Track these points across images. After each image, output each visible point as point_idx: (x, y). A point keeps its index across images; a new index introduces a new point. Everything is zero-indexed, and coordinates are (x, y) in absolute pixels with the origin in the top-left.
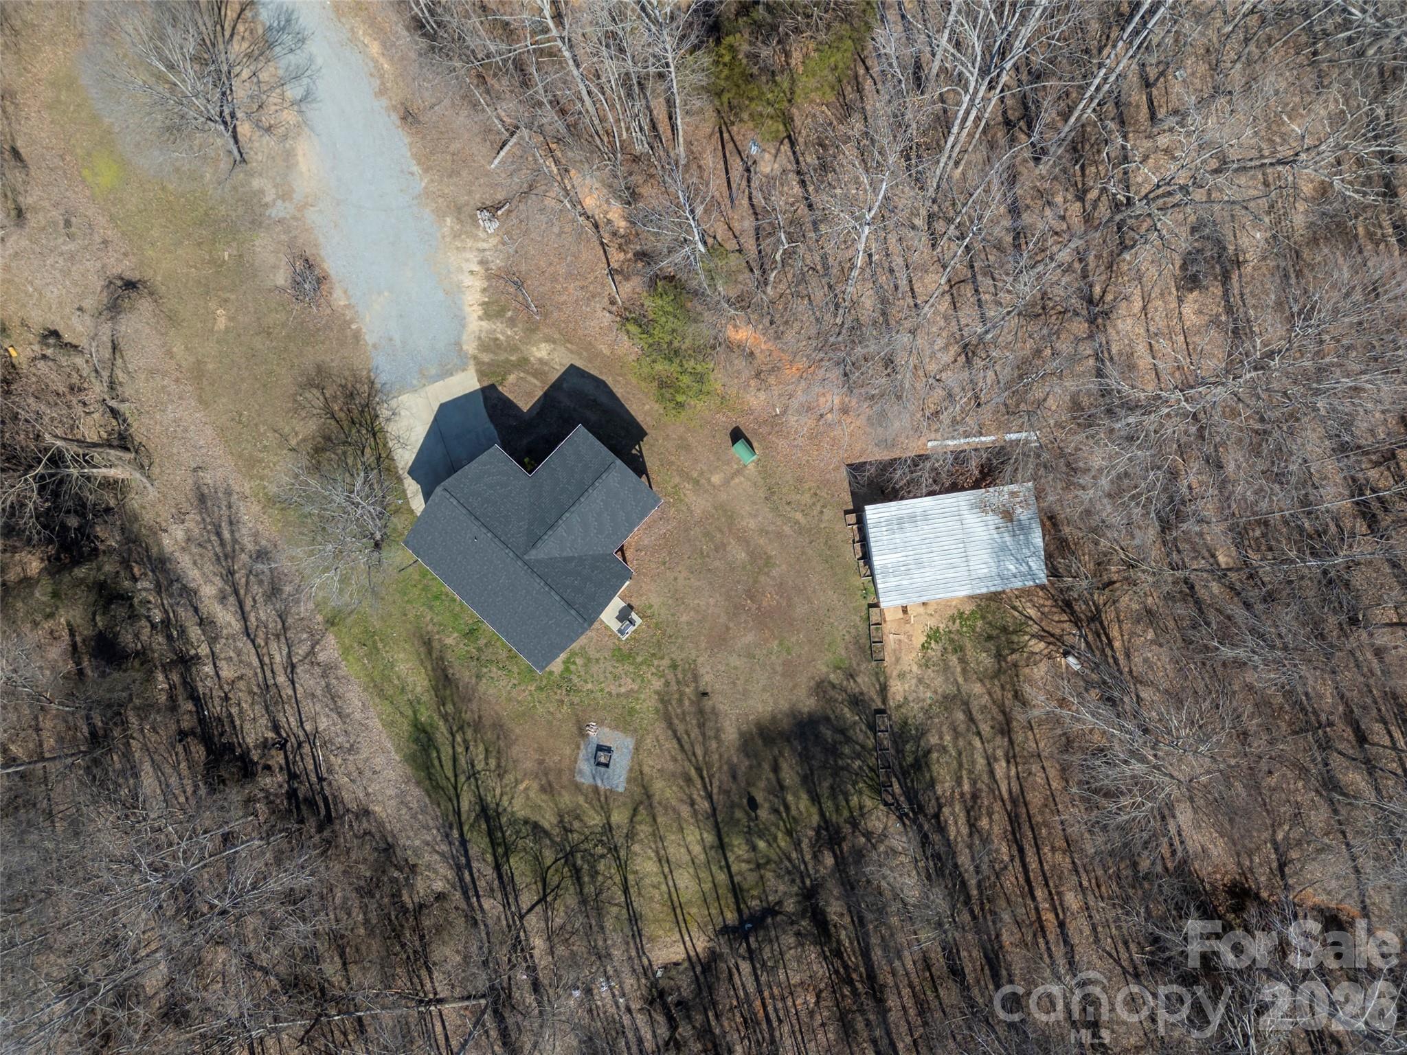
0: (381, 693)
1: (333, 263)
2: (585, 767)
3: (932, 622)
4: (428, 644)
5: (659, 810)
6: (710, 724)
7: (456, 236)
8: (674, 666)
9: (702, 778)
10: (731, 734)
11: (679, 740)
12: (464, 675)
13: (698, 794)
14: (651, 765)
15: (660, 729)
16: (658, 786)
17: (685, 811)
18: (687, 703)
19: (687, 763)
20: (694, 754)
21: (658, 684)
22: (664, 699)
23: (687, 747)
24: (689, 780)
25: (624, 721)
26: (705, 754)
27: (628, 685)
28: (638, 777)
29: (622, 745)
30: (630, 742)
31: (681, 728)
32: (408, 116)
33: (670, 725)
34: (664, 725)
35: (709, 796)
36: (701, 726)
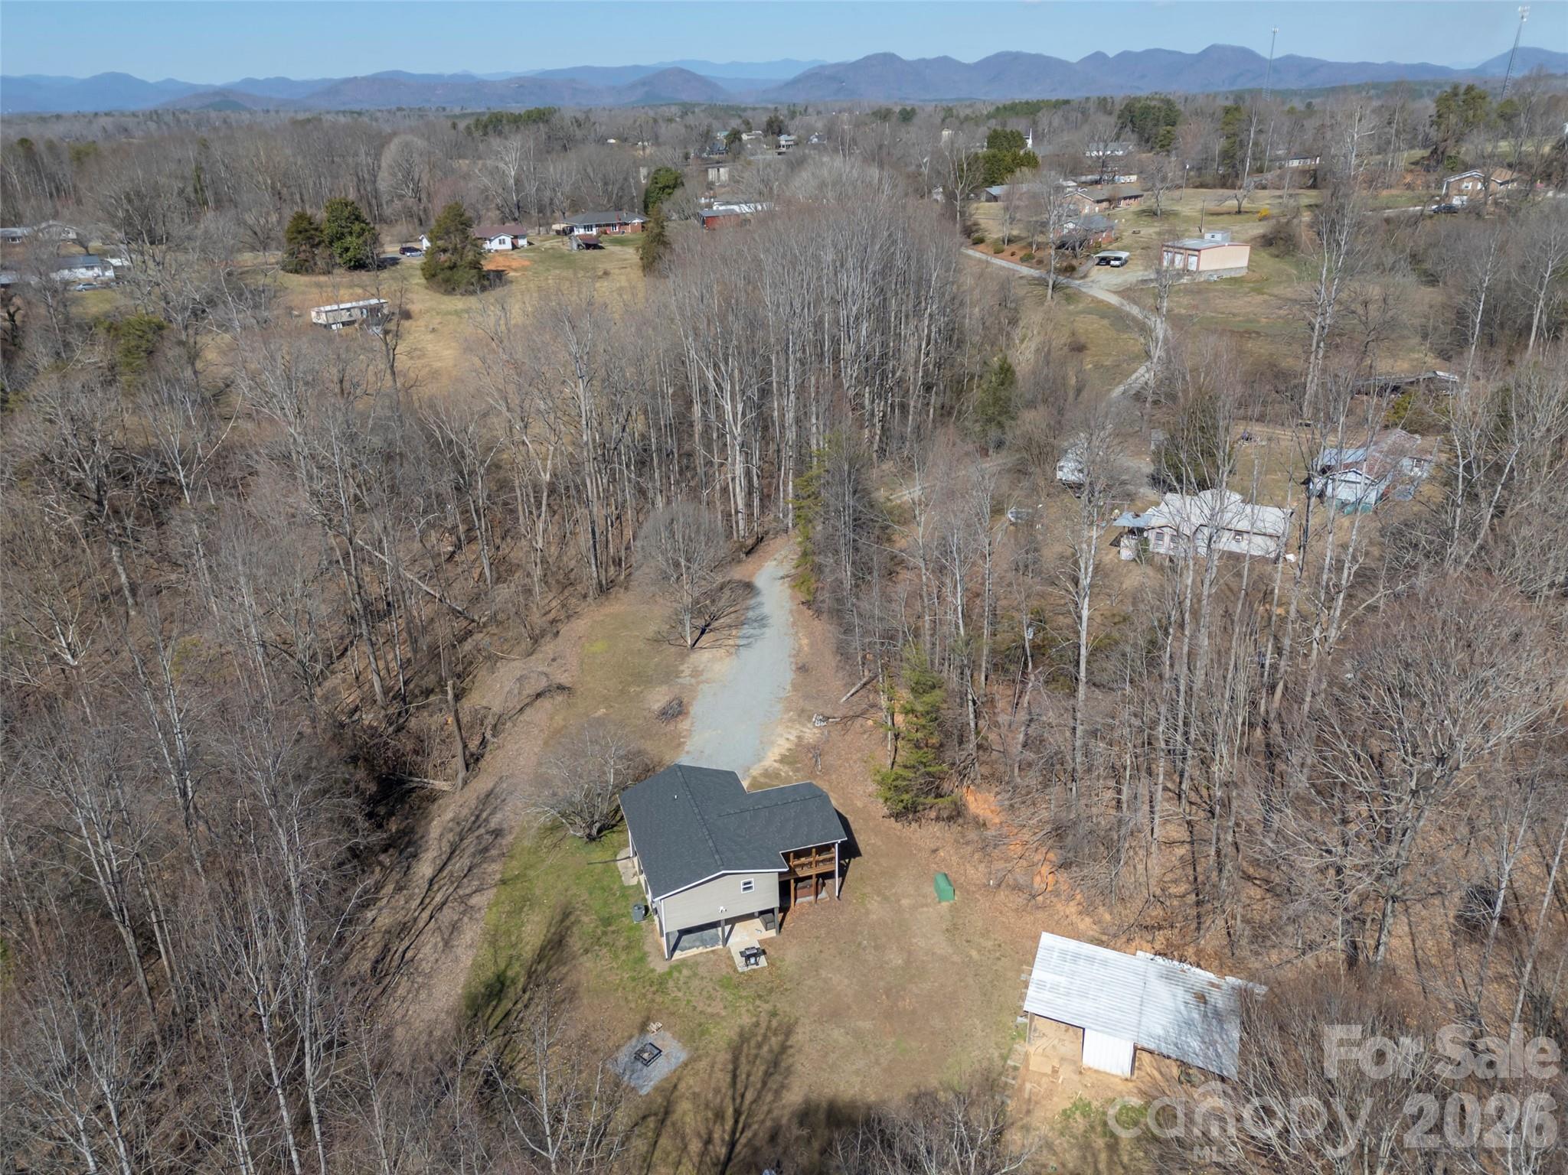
0: (493, 943)
1: (696, 709)
2: (624, 1056)
3: (1086, 1095)
4: (566, 915)
5: (668, 1130)
6: (778, 1078)
7: (791, 720)
8: (774, 1014)
9: (736, 1122)
10: (794, 1097)
11: (735, 1077)
12: (575, 943)
13: (722, 1133)
14: (690, 1083)
15: (724, 1057)
16: (684, 1106)
17: (695, 1146)
18: (766, 1048)
19: (728, 1101)
20: (743, 1096)
21: (747, 1020)
22: (744, 1037)
23: (740, 1086)
24: (719, 1116)
25: (693, 1035)
26: (754, 1101)
27: (717, 1007)
28: (669, 1093)
29: (673, 1053)
30: (683, 1056)
31: (744, 1068)
32: (802, 669)
33: (735, 1061)
34: (729, 1056)
35: (732, 1145)
36: (768, 1074)
